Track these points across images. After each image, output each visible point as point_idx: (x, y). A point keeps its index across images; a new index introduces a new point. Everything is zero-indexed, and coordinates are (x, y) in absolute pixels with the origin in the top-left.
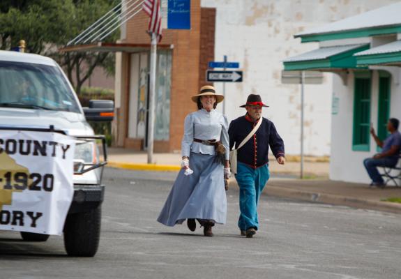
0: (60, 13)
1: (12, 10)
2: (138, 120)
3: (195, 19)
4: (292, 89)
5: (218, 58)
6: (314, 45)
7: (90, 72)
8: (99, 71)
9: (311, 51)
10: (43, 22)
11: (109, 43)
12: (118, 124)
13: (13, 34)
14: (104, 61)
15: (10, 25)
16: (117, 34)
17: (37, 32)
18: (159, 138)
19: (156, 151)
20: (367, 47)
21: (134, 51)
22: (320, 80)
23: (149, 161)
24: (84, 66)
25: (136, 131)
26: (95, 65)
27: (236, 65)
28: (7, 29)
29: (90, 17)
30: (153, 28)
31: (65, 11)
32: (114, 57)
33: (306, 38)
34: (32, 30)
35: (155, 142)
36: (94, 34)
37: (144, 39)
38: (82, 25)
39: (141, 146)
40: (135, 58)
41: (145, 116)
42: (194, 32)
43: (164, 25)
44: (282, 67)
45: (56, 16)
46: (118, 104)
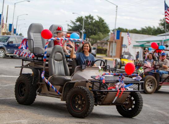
1: (93, 35)
3: (120, 38)
4: (134, 49)
5: (123, 44)
6: (138, 43)
8: (106, 45)
9: (137, 44)
10: (98, 37)
11: (107, 41)
12: (108, 53)
14: (106, 44)
16: (109, 40)
18: (114, 55)
20: (145, 44)
21: (111, 42)
22: (138, 48)
24: (103, 44)
25: (110, 54)
27: (126, 45)
29: (105, 37)
30: (114, 39)
32: (108, 43)
33: (137, 42)
36: (105, 39)
37: (112, 41)
38: (103, 38)
39: (111, 57)
40: (111, 43)
41: (112, 52)
42: (120, 40)
43: (116, 38)
44: (133, 46)
45: (100, 36)
46: (108, 50)
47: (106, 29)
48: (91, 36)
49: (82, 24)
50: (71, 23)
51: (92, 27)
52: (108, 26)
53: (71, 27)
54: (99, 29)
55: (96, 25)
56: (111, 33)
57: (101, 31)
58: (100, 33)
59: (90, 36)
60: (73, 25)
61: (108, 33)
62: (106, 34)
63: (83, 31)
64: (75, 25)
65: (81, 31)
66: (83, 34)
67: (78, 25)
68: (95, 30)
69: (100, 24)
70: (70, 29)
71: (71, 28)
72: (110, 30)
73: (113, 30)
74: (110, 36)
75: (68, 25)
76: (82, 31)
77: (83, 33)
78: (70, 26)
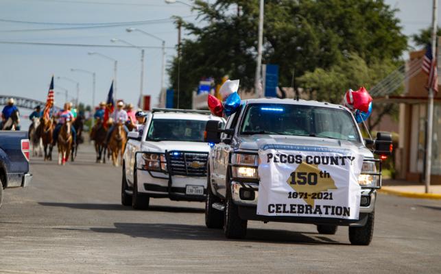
0: (356, 72)
1: (318, 70)
2: (418, 158)
7: (379, 120)
10: (342, 80)
12: (401, 161)
13: (318, 89)
15: (315, 82)
17: (337, 87)
18: (435, 173)
19: (433, 183)
21: (416, 102)
23: (426, 191)
25: (416, 166)
26: (384, 113)
28: (313, 85)
31: (360, 70)
32: (398, 107)
34: (334, 86)
35: (432, 176)
40: (416, 109)
45: (352, 75)
46: (401, 145)
47: (381, 32)
48: (308, 75)
49: (256, 16)
50: (196, 12)
51: (309, 27)
52: (396, 16)
53: (197, 31)
54: (347, 35)
55: (328, 15)
56: (414, 56)
57: (357, 48)
58: (355, 56)
59: (301, 73)
60: (203, 23)
61: (397, 53)
62: (387, 60)
63: (262, 49)
64: (215, 20)
65: (252, 50)
66: (264, 67)
67: (230, 22)
68: (323, 44)
69: (349, 9)
70: (189, 42)
71: (194, 38)
72: (404, 39)
73: (419, 34)
74: (407, 69)
75: (180, 24)
76: (257, 49)
77: (259, 59)
78: (190, 27)
